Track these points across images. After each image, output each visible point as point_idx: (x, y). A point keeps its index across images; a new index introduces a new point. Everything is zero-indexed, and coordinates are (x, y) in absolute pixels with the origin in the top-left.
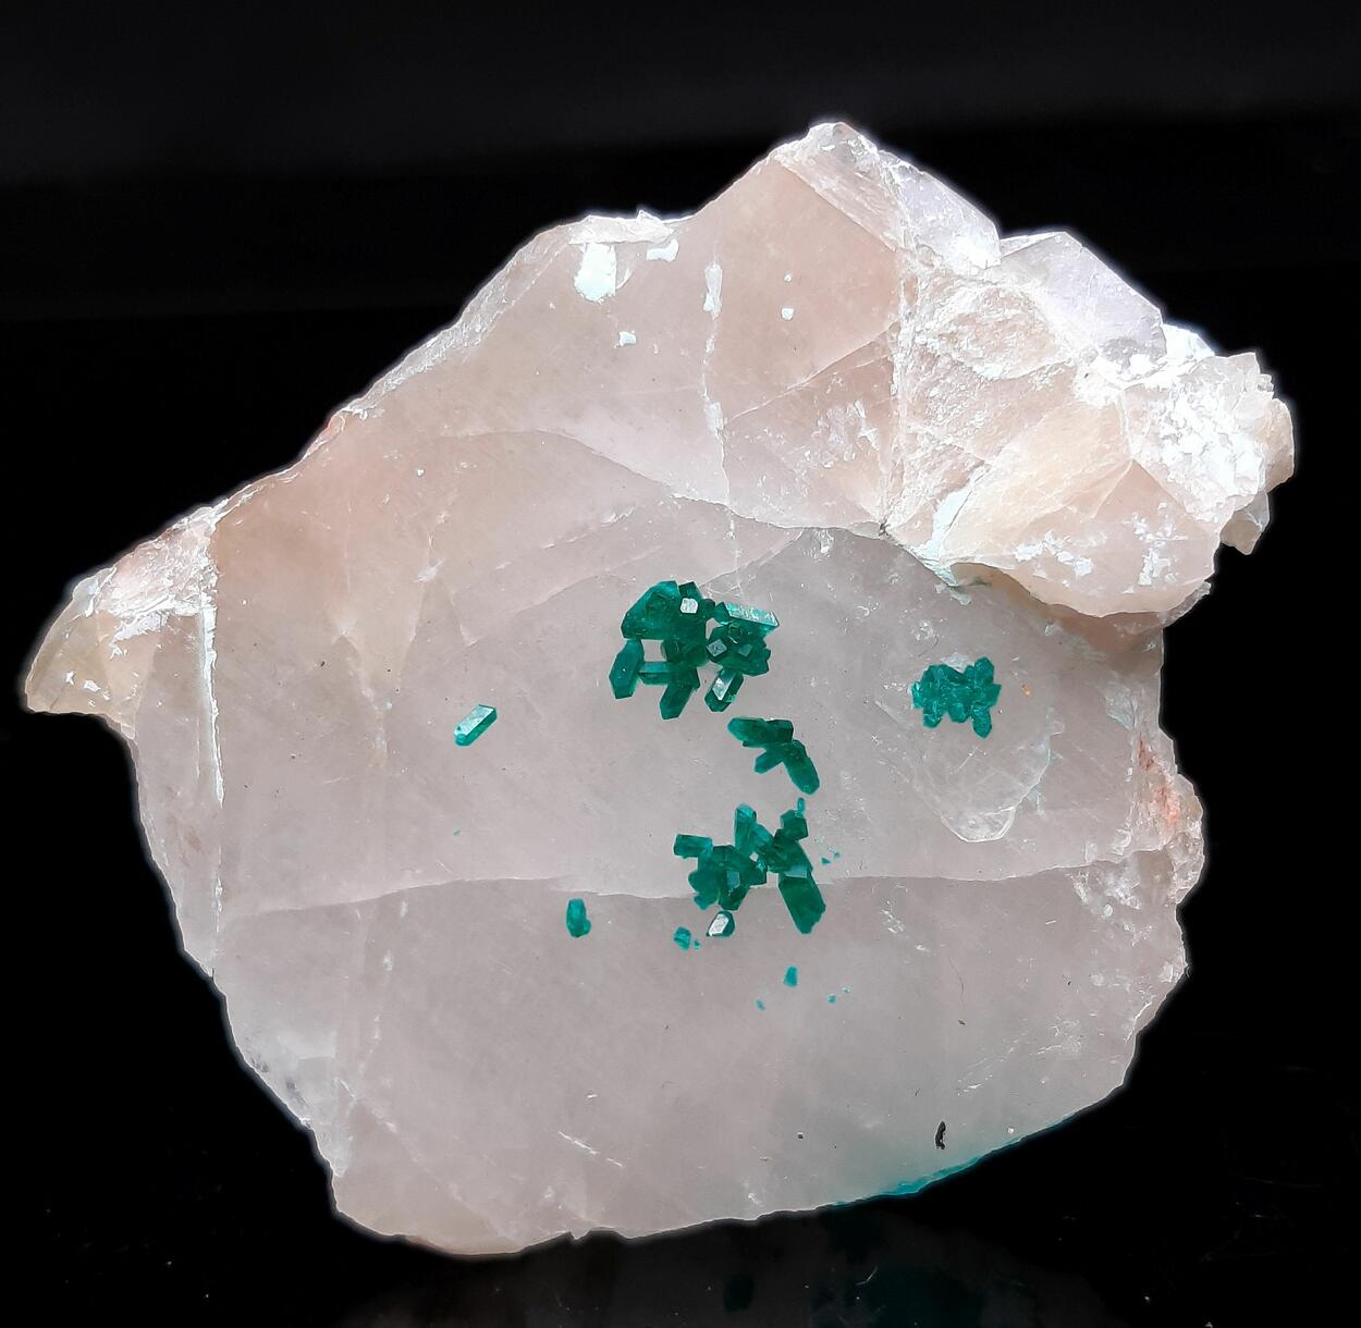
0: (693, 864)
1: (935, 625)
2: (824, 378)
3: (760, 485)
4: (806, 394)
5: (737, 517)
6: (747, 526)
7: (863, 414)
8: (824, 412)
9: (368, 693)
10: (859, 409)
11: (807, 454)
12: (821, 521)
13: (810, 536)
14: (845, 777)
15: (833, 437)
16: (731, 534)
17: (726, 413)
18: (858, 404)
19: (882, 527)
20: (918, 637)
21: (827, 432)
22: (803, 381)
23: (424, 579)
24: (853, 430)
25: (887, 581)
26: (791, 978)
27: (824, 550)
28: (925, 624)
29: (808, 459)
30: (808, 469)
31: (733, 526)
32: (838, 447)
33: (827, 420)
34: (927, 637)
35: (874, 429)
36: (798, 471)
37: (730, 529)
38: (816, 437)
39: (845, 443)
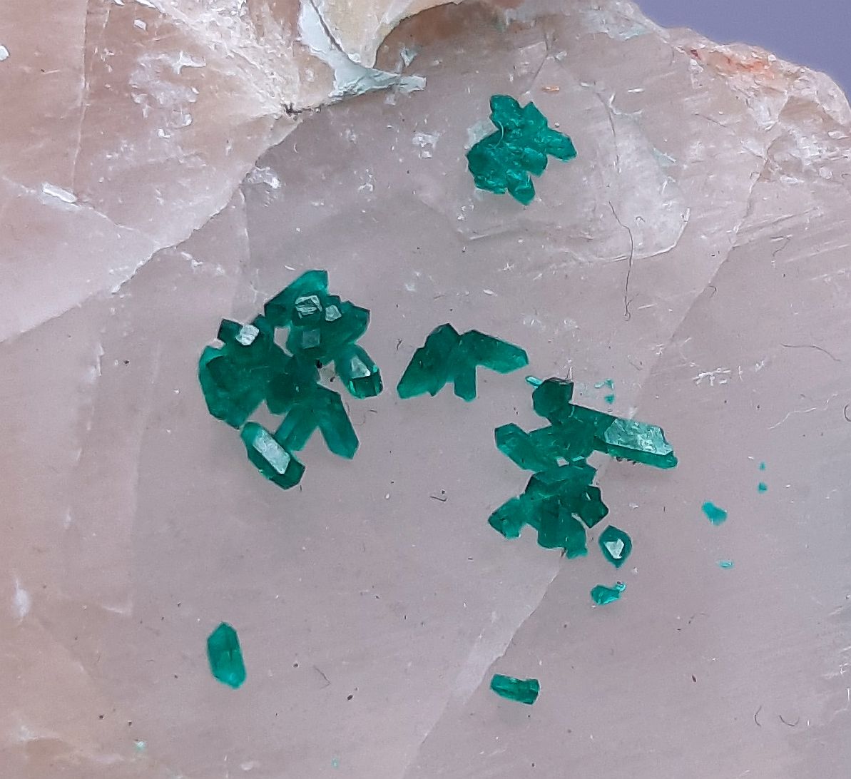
0: (529, 532)
1: (426, 130)
2: (92, 65)
3: (161, 201)
4: (98, 93)
5: (182, 246)
6: (199, 241)
8: (129, 89)
9: (111, 759)
11: (161, 133)
12: (242, 167)
13: (251, 189)
14: (530, 321)
15: (161, 98)
16: (195, 263)
17: (63, 184)
19: (290, 111)
20: (427, 154)
21: (151, 100)
22: (83, 85)
23: (23, 611)
24: (166, 73)
25: (349, 146)
26: (716, 514)
27: (275, 183)
28: (419, 138)
29: (167, 136)
30: (176, 143)
31: (188, 256)
32: (175, 100)
33: (139, 91)
34: (434, 146)
35: (181, 54)
36: (173, 155)
37: (190, 261)
38: (150, 113)
39: (175, 90)
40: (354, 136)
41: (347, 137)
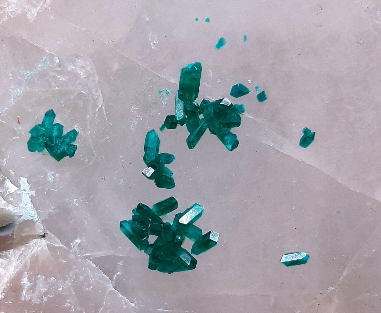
1: (46, 176)
3: (91, 287)
5: (111, 279)
6: (109, 272)
7: (24, 292)
8: (41, 304)
10: (25, 296)
11: (60, 289)
13: (82, 251)
15: (44, 290)
16: (118, 273)
18: (23, 298)
19: (44, 237)
20: (57, 175)
21: (45, 294)
24: (32, 288)
25: (57, 210)
26: (221, 42)
27: (78, 241)
28: (50, 179)
29: (61, 287)
30: (64, 282)
31: (115, 276)
32: (44, 284)
33: (42, 299)
34: (53, 172)
35: (22, 282)
36: (70, 284)
37: (118, 275)
38: (51, 294)
39: (40, 284)
40: (52, 208)
41: (53, 211)
